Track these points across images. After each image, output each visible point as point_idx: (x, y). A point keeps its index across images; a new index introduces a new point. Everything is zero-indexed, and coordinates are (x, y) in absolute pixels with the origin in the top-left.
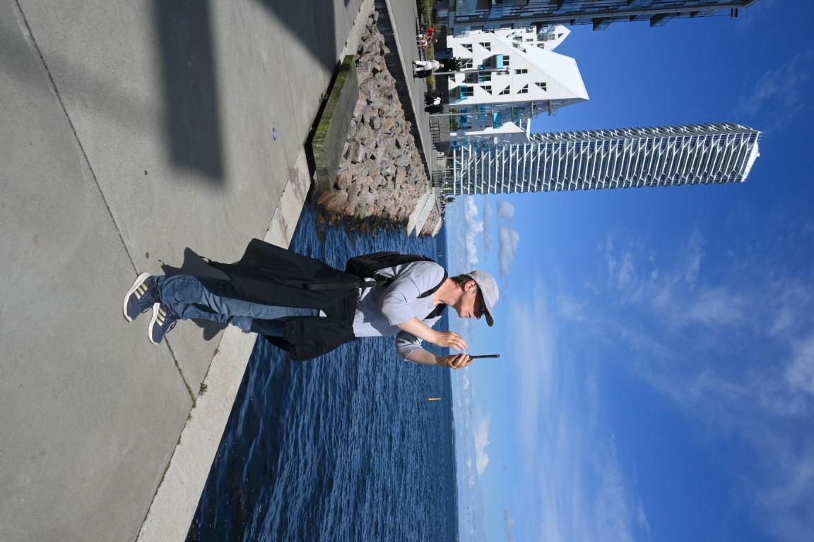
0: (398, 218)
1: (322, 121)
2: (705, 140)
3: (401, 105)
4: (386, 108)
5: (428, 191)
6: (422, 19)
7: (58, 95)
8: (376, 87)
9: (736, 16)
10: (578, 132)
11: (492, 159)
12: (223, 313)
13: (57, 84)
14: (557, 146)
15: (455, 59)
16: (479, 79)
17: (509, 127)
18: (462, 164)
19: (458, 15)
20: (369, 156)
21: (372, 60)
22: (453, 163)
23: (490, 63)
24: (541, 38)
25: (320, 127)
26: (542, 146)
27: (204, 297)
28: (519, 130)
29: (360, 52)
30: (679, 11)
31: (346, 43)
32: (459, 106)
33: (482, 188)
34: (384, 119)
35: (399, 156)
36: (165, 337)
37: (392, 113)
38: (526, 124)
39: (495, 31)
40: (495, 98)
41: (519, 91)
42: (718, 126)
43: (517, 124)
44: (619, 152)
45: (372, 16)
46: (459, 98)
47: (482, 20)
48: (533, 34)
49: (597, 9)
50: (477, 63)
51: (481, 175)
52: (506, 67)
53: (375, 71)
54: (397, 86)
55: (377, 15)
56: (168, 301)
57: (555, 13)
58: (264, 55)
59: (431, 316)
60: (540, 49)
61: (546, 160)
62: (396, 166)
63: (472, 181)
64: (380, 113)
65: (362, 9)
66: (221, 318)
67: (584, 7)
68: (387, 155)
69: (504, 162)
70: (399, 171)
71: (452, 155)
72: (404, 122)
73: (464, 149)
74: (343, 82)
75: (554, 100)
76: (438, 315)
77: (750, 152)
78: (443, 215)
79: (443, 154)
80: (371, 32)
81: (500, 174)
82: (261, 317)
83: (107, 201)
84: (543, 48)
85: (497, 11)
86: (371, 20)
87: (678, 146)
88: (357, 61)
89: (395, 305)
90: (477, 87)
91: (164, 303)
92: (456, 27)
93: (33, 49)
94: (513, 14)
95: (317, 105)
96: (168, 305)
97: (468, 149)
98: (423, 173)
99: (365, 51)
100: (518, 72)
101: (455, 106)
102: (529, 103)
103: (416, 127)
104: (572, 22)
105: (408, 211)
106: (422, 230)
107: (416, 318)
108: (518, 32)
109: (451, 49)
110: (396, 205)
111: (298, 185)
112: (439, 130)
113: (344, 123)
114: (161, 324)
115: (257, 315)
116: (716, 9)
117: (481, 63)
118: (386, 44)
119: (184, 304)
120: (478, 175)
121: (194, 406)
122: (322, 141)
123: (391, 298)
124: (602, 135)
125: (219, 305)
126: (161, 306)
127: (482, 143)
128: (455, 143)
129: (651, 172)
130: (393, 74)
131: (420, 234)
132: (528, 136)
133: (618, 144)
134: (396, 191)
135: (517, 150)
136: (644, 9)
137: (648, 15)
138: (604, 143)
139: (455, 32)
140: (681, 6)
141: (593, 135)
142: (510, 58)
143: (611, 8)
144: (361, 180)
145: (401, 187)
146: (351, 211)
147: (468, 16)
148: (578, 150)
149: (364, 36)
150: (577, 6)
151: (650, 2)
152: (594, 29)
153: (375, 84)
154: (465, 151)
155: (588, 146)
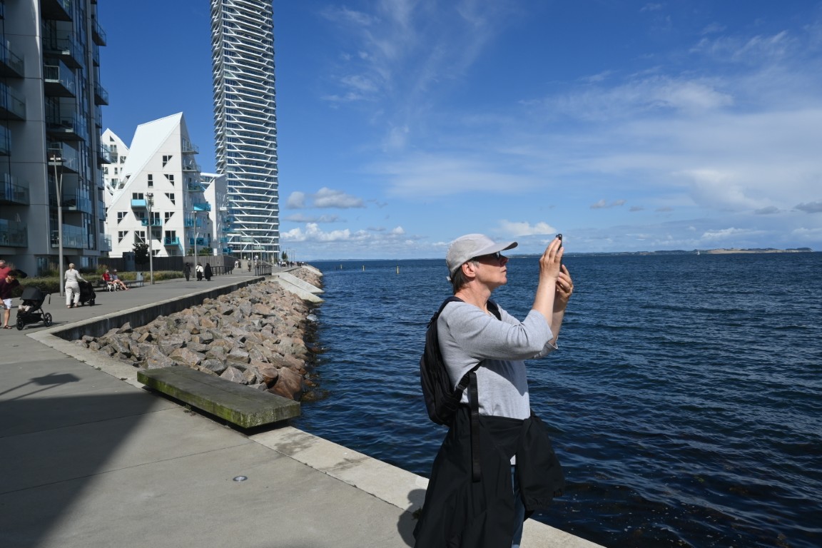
0: (305, 312)
1: (218, 414)
3: (186, 310)
4: (190, 326)
5: (276, 279)
8: (168, 337)
10: (216, 125)
11: (241, 213)
14: (230, 147)
15: (134, 250)
16: (158, 225)
17: (210, 195)
18: (247, 243)
19: (86, 246)
21: (137, 342)
22: (246, 253)
23: (140, 213)
24: (114, 159)
25: (225, 416)
26: (230, 161)
28: (212, 185)
29: (129, 356)
30: (89, 16)
31: (122, 379)
32: (185, 246)
33: (273, 224)
34: (201, 328)
35: (241, 311)
37: (195, 319)
38: (206, 177)
39: (106, 206)
40: (178, 209)
41: (171, 184)
43: (207, 186)
44: (238, 85)
45: (88, 342)
46: (177, 246)
47: (93, 221)
48: (110, 167)
49: (85, 100)
50: (139, 226)
51: (258, 225)
52: (144, 197)
53: (150, 339)
54: (166, 314)
55: (86, 337)
57: (87, 144)
58: (145, 495)
60: (126, 161)
61: (245, 158)
62: (251, 314)
63: (264, 233)
64: (195, 332)
65: (80, 358)
67: (83, 113)
68: (240, 324)
69: (246, 201)
70: (257, 311)
71: (238, 254)
72: (204, 306)
73: (231, 241)
74: (170, 386)
75: (182, 148)
78: (299, 264)
79: (236, 263)
80: (106, 344)
81: (259, 205)
84: (125, 158)
85: (84, 205)
86: (93, 344)
87: (232, 25)
90: (166, 227)
92: (100, 248)
94: (88, 188)
95: (198, 418)
97: (231, 237)
98: (258, 285)
99: (128, 351)
100: (150, 184)
101: (186, 250)
102: (185, 173)
103: (208, 293)
104: (98, 127)
105: (298, 301)
106: (316, 286)
108: (107, 182)
109: (124, 253)
110: (292, 314)
111: (296, 443)
117: (140, 222)
118: (119, 326)
120: (259, 228)
122: (244, 416)
124: (220, 100)
127: (225, 222)
128: (225, 251)
129: (259, 53)
130: (153, 319)
131: (319, 288)
132: (218, 176)
133: (230, 85)
134: (277, 314)
135: (233, 187)
136: (86, 52)
137: (93, 48)
138: (228, 99)
139: (106, 250)
140: (84, 13)
141: (219, 110)
142: (135, 192)
143: (84, 86)
144: (268, 352)
145: (273, 309)
146: (300, 364)
147: (88, 235)
148: (235, 126)
149: (110, 353)
150: (81, 120)
151: (79, 45)
152: (106, 104)
153: (164, 339)
154: (234, 239)
155: (231, 115)
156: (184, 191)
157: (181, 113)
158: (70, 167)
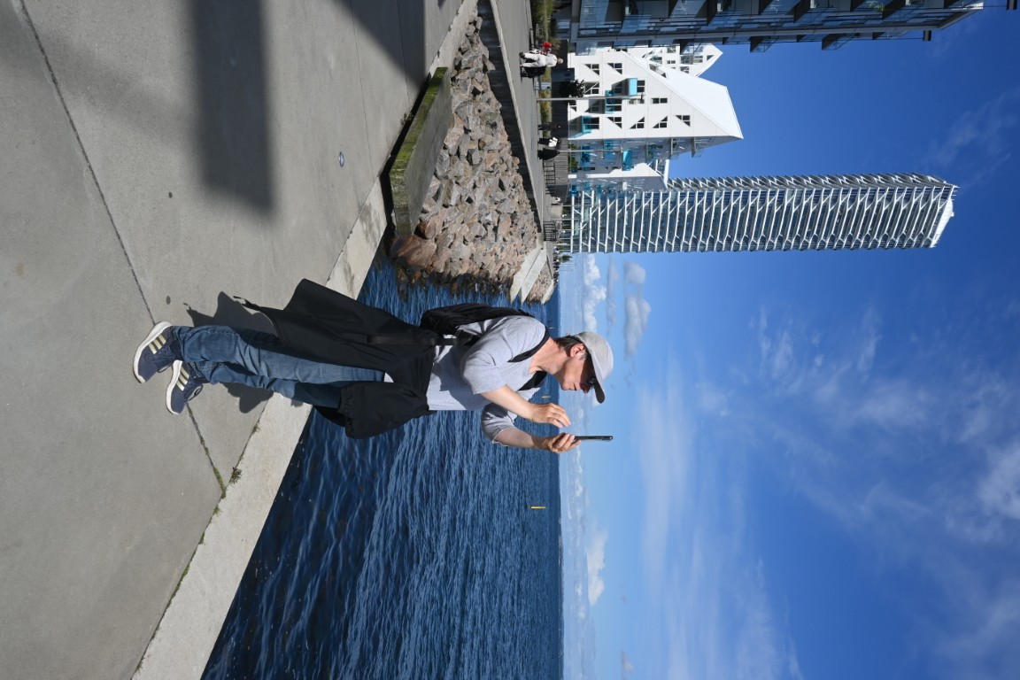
0: (499, 279)
1: (403, 147)
2: (886, 194)
3: (507, 136)
4: (488, 139)
5: (539, 246)
6: (537, 31)
7: (57, 88)
8: (477, 112)
9: (930, 39)
10: (727, 179)
11: (619, 208)
12: (261, 374)
13: (56, 73)
14: (701, 195)
15: (577, 82)
16: (606, 108)
17: (642, 170)
18: (582, 214)
19: (582, 26)
20: (465, 199)
21: (472, 78)
22: (570, 213)
23: (621, 88)
24: (685, 60)
25: (401, 154)
26: (683, 195)
27: (238, 354)
28: (654, 173)
29: (458, 67)
30: (858, 31)
31: (438, 53)
32: (580, 140)
33: (606, 245)
34: (486, 152)
35: (503, 201)
36: (188, 406)
37: (496, 146)
38: (664, 167)
39: (629, 50)
40: (625, 132)
41: (655, 124)
42: (903, 178)
43: (653, 167)
44: (778, 205)
45: (475, 23)
46: (580, 131)
47: (611, 35)
48: (676, 56)
49: (756, 26)
50: (605, 87)
51: (605, 228)
52: (640, 94)
53: (475, 92)
54: (503, 112)
55: (480, 21)
56: (192, 359)
57: (703, 28)
58: (332, 59)
59: (526, 387)
60: (683, 73)
61: (687, 213)
62: (499, 212)
63: (594, 235)
64: (481, 144)
65: (461, 11)
66: (260, 383)
67: (741, 23)
68: (488, 198)
69: (634, 213)
70: (502, 219)
71: (570, 202)
72: (510, 157)
73: (585, 196)
74: (433, 100)
75: (699, 138)
76: (535, 386)
77: (942, 210)
78: (556, 276)
79: (559, 199)
80: (471, 42)
81: (629, 229)
82: (309, 380)
83: (118, 227)
84: (687, 72)
85: (631, 24)
86: (472, 28)
87: (853, 200)
88: (453, 79)
89: (480, 368)
90: (603, 118)
91: (187, 360)
92: (580, 42)
93: (25, 25)
94: (651, 29)
95: (399, 127)
96: (192, 364)
97: (591, 195)
98: (532, 224)
99: (463, 67)
100: (656, 101)
101: (576, 141)
102: (668, 141)
103: (526, 164)
104: (724, 41)
105: (513, 270)
106: (529, 295)
107: (506, 385)
108: (658, 51)
109: (573, 70)
110: (497, 262)
111: (370, 226)
112: (554, 171)
113: (432, 151)
114: (182, 388)
115: (305, 378)
116: (904, 31)
117: (610, 89)
118: (491, 59)
119: (214, 363)
120: (601, 228)
121: (223, 496)
122: (402, 172)
123: (475, 360)
124: (758, 184)
125: (257, 363)
126: (183, 366)
127: (608, 188)
128: (574, 187)
129: (818, 232)
130: (498, 98)
131: (527, 299)
132: (666, 181)
133: (777, 196)
134: (498, 244)
135: (652, 199)
136: (814, 27)
137: (819, 36)
138: (760, 193)
139: (578, 49)
140: (861, 25)
141: (747, 182)
142: (646, 83)
143: (773, 24)
144: (454, 228)
145: (504, 240)
146: (440, 266)
147: (595, 29)
148: (727, 202)
149: (462, 47)
150: (732, 21)
151: (822, 19)
152: (751, 50)
153: (474, 109)
154: (587, 198)
155: (741, 197)
156: (647, 139)
157: (742, 137)
158: (676, 9)
